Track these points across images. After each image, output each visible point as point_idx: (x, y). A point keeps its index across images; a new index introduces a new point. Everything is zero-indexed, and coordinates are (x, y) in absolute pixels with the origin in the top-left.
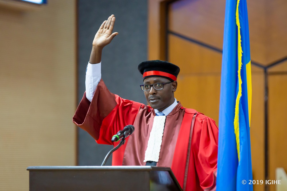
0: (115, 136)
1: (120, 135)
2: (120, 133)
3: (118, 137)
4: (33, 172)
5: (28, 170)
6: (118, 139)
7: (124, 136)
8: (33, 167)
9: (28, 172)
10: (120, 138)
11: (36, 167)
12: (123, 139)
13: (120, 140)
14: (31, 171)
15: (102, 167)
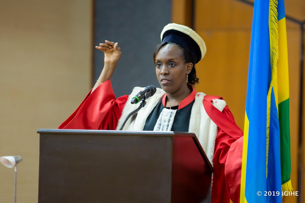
0: (135, 98)
2: (140, 94)
4: (43, 135)
5: (38, 132)
6: (138, 101)
7: (145, 98)
8: (44, 129)
9: (39, 134)
10: (140, 99)
11: (47, 130)
12: (143, 101)
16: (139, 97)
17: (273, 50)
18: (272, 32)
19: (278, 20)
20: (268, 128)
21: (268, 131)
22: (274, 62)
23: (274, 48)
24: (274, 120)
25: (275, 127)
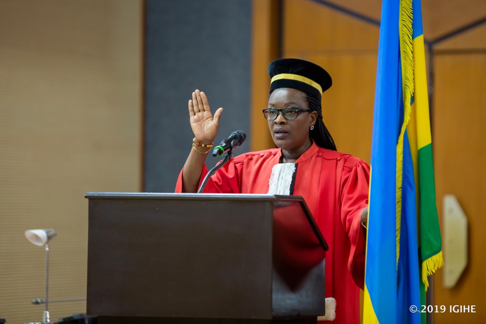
0: (218, 148)
1: (225, 146)
2: (225, 143)
3: (222, 149)
4: (94, 201)
5: (86, 197)
6: (222, 153)
7: (231, 148)
8: (94, 193)
9: (87, 200)
10: (225, 150)
11: (99, 194)
12: (228, 152)
13: (225, 153)
14: (92, 199)
15: (199, 194)
16: (223, 147)
17: (406, 81)
18: (404, 56)
19: (413, 39)
20: (400, 188)
21: (399, 194)
22: (407, 97)
23: (407, 79)
24: (408, 178)
25: (409, 188)
